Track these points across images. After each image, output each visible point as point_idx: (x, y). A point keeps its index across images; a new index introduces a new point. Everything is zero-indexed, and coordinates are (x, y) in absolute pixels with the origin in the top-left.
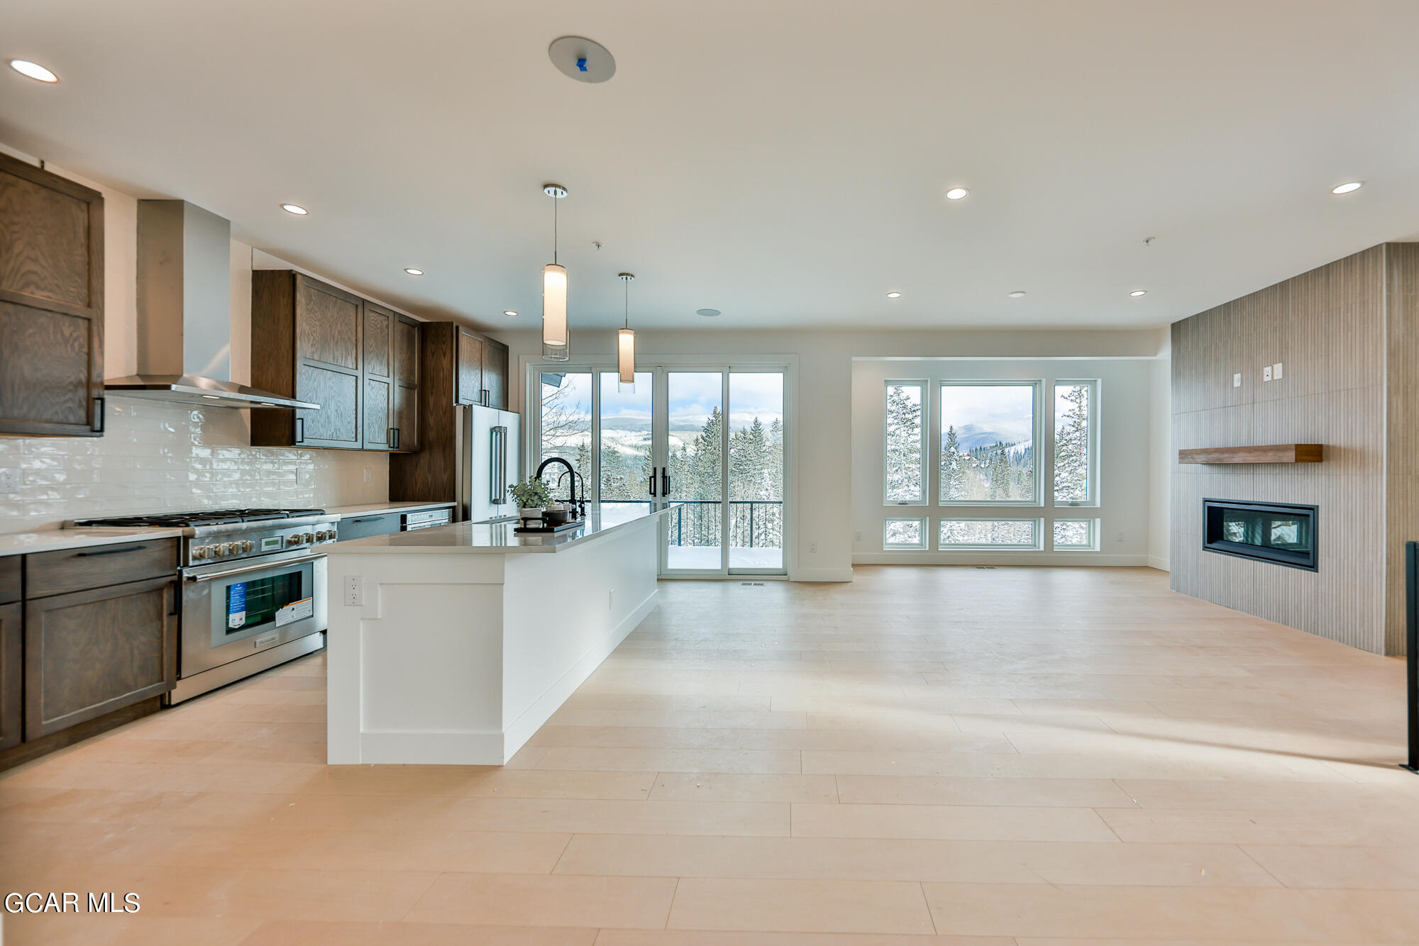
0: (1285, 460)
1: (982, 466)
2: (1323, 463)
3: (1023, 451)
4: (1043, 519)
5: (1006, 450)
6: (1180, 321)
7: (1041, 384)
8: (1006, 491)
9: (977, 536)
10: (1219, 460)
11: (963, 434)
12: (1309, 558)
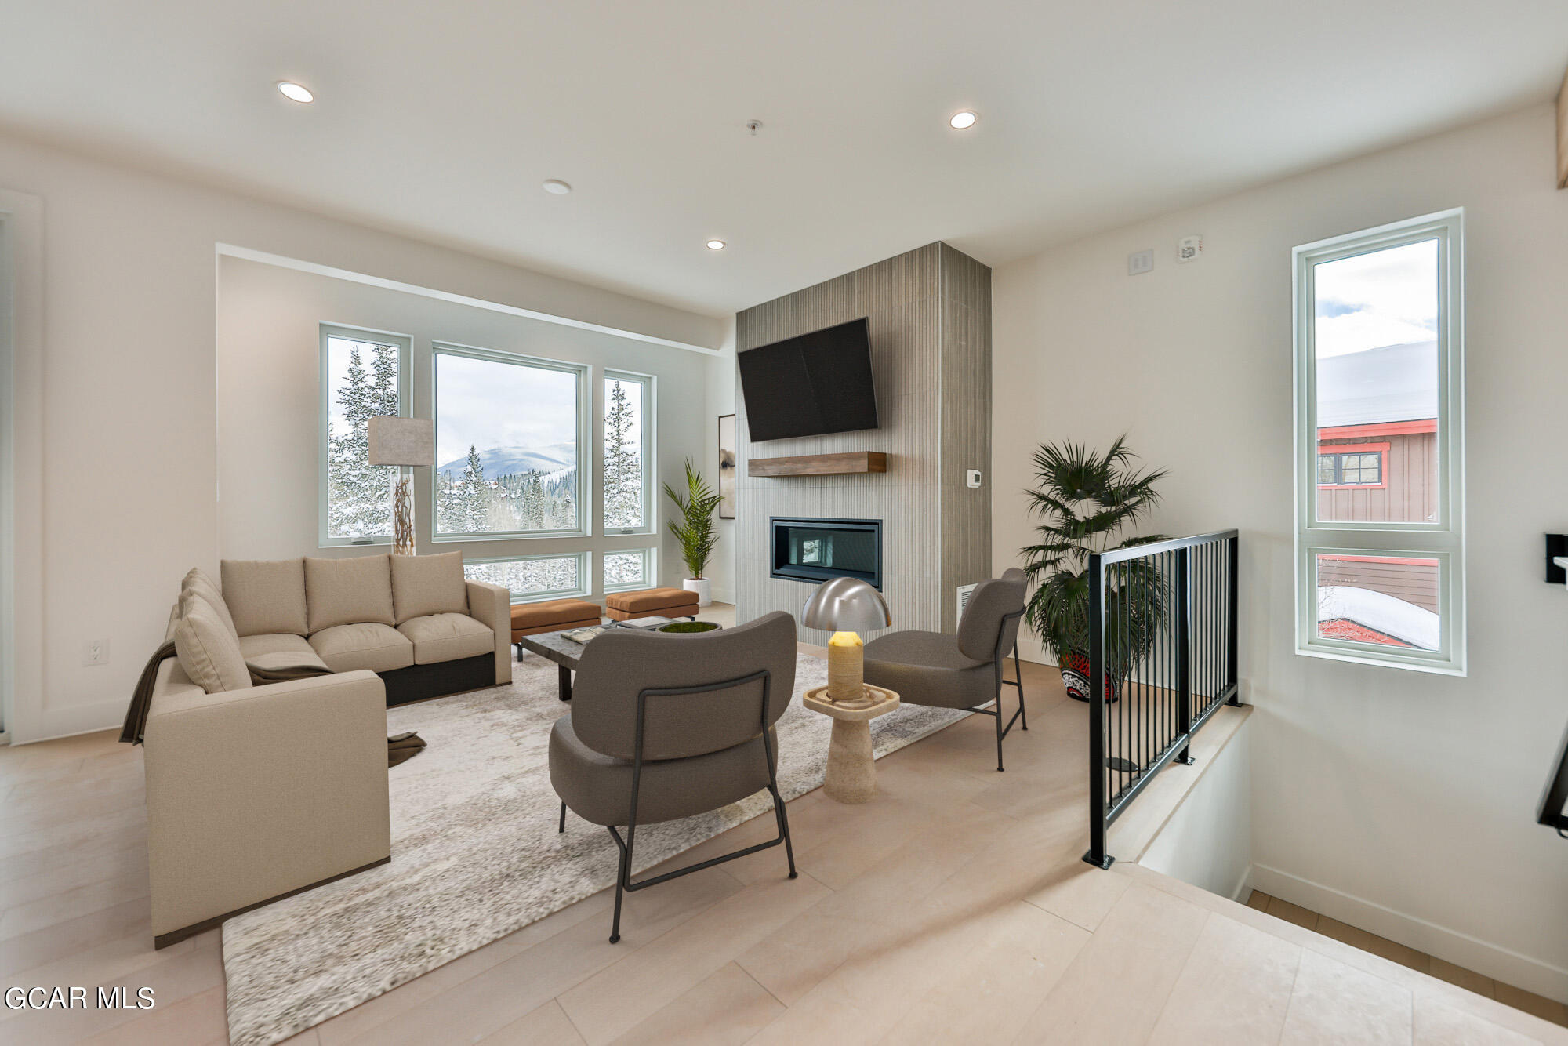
0: (858, 470)
1: (513, 496)
2: (887, 473)
3: (558, 482)
4: (591, 552)
5: (541, 478)
6: (746, 311)
7: (586, 373)
8: (539, 522)
9: (507, 576)
10: (791, 470)
11: (490, 459)
12: (873, 578)
